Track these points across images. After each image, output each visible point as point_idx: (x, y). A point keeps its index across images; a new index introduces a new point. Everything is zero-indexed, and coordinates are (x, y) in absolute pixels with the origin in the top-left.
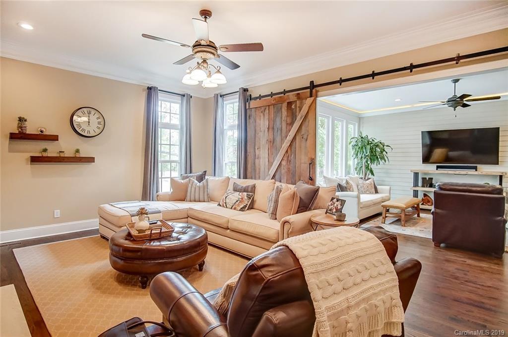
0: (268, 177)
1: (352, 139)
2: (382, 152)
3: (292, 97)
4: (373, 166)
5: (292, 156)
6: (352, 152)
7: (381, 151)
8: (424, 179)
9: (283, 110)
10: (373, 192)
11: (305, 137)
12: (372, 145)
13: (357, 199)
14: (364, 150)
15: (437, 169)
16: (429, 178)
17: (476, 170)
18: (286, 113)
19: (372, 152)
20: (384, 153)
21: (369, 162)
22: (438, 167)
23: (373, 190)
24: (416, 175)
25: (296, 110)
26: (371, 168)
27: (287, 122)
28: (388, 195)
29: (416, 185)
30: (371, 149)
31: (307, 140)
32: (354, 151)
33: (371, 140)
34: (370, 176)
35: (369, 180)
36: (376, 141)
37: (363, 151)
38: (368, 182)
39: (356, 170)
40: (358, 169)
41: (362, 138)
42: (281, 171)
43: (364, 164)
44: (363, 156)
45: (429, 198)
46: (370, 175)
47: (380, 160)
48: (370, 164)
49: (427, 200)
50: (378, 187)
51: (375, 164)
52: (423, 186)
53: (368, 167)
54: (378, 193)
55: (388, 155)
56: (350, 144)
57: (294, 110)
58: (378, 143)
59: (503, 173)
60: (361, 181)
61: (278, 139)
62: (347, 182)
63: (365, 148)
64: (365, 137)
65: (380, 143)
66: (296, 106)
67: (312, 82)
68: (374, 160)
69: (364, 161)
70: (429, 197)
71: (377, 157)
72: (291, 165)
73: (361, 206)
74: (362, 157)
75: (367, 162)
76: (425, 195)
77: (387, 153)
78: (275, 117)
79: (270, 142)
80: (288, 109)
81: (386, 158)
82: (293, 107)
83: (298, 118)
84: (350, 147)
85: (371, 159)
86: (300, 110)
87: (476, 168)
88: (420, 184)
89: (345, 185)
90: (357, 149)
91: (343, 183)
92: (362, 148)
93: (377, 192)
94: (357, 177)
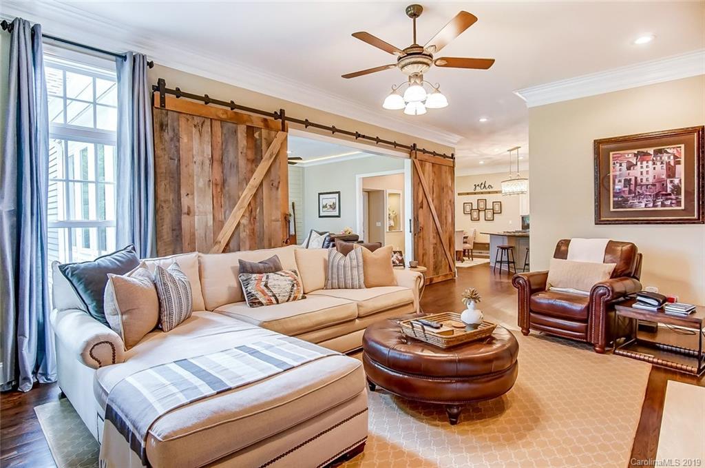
0: (216, 247)
3: (256, 120)
5: (258, 210)
9: (239, 135)
11: (275, 184)
18: (245, 142)
25: (261, 142)
27: (246, 155)
31: (277, 188)
42: (239, 234)
57: (258, 142)
61: (232, 181)
66: (260, 135)
67: (282, 111)
72: (258, 224)
78: (225, 142)
79: (217, 185)
80: (247, 136)
82: (256, 135)
83: (266, 155)
86: (269, 145)
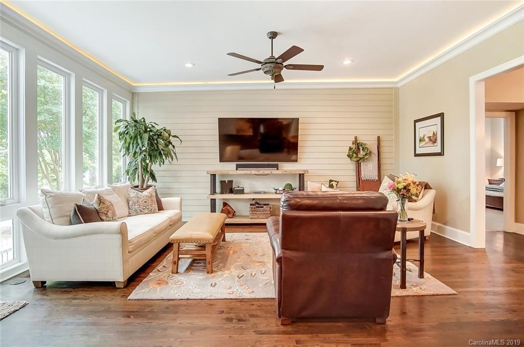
1: (118, 121)
2: (167, 146)
4: (155, 167)
6: (118, 144)
7: (166, 144)
8: (222, 182)
10: (155, 209)
12: (151, 134)
13: (119, 236)
14: (139, 141)
15: (237, 170)
16: (229, 181)
17: (278, 169)
19: (152, 145)
20: (170, 146)
21: (148, 161)
22: (238, 167)
23: (156, 206)
24: (213, 176)
26: (151, 171)
28: (177, 211)
29: (214, 191)
30: (151, 139)
32: (123, 142)
33: (150, 126)
34: (151, 182)
35: (148, 190)
36: (158, 128)
37: (137, 142)
38: (146, 193)
39: (128, 174)
40: (131, 173)
41: (136, 121)
43: (140, 164)
44: (138, 150)
45: (229, 208)
46: (151, 180)
47: (164, 157)
48: (150, 164)
49: (227, 211)
50: (163, 200)
51: (158, 163)
52: (222, 193)
53: (147, 168)
54: (163, 209)
55: (177, 150)
56: (116, 131)
58: (162, 131)
59: (305, 171)
60: (133, 193)
62: (101, 201)
63: (141, 137)
64: (140, 120)
65: (165, 130)
68: (155, 157)
69: (139, 159)
70: (230, 206)
71: (160, 153)
73: (131, 248)
74: (135, 153)
75: (144, 160)
76: (225, 204)
77: (174, 147)
81: (173, 154)
84: (116, 135)
85: (150, 155)
87: (277, 167)
88: (218, 189)
89: (96, 206)
90: (128, 140)
91: (93, 204)
92: (136, 137)
93: (160, 208)
94: (128, 187)
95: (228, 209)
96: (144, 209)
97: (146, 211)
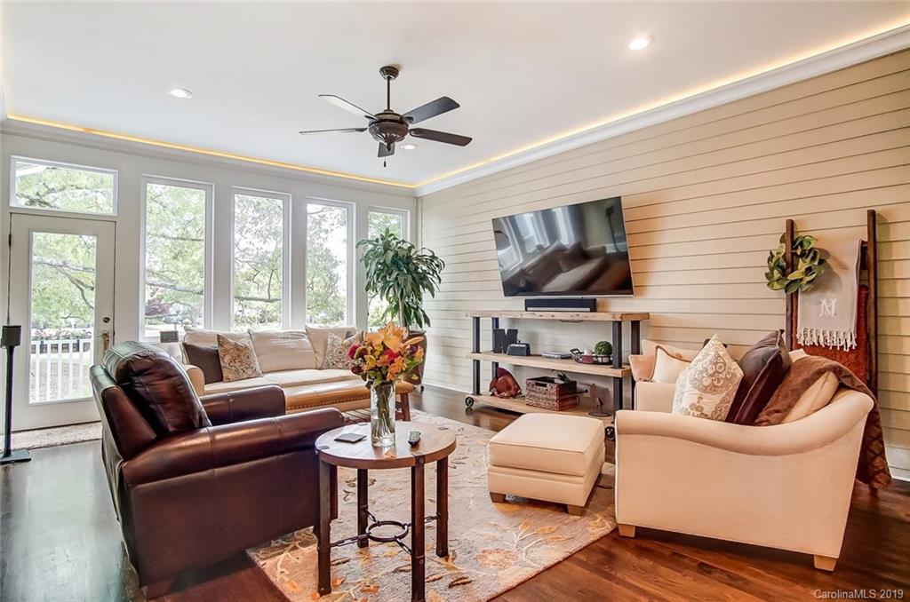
8: (497, 332)
15: (526, 310)
16: (510, 331)
17: (593, 310)
22: (528, 304)
24: (476, 321)
29: (476, 347)
52: (496, 351)
60: (330, 340)
87: (593, 305)
95: (507, 382)
96: (337, 362)
97: (340, 365)
